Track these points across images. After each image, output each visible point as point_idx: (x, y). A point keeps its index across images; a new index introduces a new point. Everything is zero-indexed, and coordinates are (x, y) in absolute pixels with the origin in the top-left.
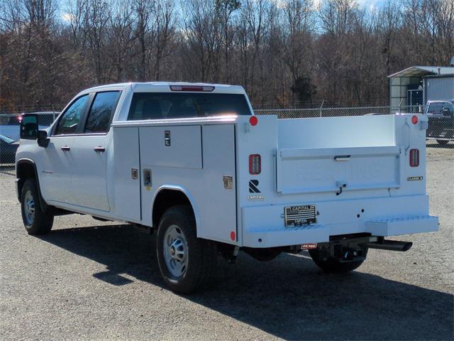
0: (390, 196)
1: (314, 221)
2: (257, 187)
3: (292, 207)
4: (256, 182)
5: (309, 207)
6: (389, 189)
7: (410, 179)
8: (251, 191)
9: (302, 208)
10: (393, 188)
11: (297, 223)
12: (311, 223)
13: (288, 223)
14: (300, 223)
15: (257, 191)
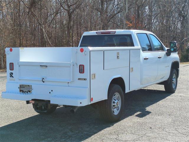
1: (30, 92)
2: (12, 75)
3: (23, 85)
4: (12, 73)
5: (29, 86)
6: (68, 83)
7: (79, 79)
8: (10, 77)
9: (26, 86)
10: (70, 83)
11: (24, 92)
12: (29, 93)
13: (20, 91)
14: (25, 92)
15: (13, 77)
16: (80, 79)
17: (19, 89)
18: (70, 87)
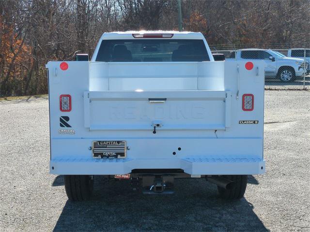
0: (217, 138)
1: (122, 154)
2: (67, 122)
3: (100, 142)
4: (67, 118)
5: (118, 142)
6: (216, 131)
7: (242, 122)
8: (61, 126)
9: (111, 143)
10: (220, 130)
11: (105, 156)
12: (119, 157)
13: (96, 155)
14: (109, 156)
15: (68, 126)
16: (244, 122)
17: (91, 151)
18: (219, 138)
